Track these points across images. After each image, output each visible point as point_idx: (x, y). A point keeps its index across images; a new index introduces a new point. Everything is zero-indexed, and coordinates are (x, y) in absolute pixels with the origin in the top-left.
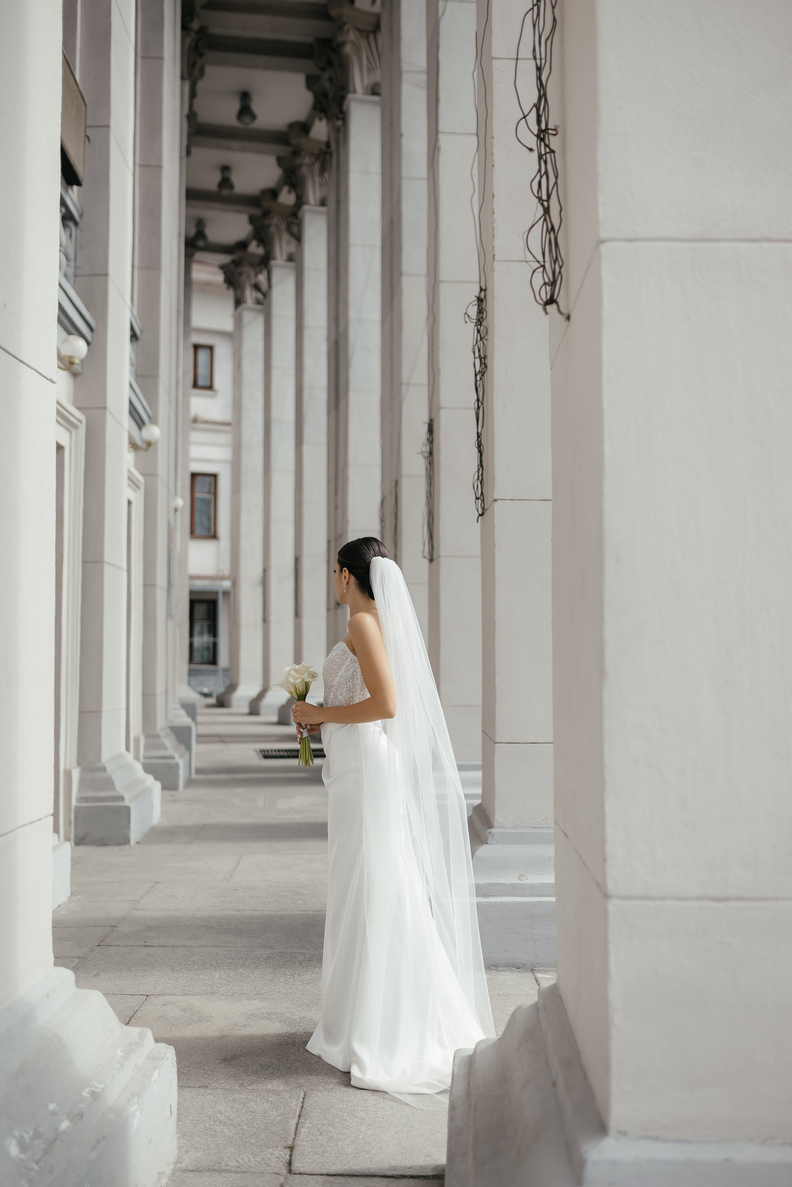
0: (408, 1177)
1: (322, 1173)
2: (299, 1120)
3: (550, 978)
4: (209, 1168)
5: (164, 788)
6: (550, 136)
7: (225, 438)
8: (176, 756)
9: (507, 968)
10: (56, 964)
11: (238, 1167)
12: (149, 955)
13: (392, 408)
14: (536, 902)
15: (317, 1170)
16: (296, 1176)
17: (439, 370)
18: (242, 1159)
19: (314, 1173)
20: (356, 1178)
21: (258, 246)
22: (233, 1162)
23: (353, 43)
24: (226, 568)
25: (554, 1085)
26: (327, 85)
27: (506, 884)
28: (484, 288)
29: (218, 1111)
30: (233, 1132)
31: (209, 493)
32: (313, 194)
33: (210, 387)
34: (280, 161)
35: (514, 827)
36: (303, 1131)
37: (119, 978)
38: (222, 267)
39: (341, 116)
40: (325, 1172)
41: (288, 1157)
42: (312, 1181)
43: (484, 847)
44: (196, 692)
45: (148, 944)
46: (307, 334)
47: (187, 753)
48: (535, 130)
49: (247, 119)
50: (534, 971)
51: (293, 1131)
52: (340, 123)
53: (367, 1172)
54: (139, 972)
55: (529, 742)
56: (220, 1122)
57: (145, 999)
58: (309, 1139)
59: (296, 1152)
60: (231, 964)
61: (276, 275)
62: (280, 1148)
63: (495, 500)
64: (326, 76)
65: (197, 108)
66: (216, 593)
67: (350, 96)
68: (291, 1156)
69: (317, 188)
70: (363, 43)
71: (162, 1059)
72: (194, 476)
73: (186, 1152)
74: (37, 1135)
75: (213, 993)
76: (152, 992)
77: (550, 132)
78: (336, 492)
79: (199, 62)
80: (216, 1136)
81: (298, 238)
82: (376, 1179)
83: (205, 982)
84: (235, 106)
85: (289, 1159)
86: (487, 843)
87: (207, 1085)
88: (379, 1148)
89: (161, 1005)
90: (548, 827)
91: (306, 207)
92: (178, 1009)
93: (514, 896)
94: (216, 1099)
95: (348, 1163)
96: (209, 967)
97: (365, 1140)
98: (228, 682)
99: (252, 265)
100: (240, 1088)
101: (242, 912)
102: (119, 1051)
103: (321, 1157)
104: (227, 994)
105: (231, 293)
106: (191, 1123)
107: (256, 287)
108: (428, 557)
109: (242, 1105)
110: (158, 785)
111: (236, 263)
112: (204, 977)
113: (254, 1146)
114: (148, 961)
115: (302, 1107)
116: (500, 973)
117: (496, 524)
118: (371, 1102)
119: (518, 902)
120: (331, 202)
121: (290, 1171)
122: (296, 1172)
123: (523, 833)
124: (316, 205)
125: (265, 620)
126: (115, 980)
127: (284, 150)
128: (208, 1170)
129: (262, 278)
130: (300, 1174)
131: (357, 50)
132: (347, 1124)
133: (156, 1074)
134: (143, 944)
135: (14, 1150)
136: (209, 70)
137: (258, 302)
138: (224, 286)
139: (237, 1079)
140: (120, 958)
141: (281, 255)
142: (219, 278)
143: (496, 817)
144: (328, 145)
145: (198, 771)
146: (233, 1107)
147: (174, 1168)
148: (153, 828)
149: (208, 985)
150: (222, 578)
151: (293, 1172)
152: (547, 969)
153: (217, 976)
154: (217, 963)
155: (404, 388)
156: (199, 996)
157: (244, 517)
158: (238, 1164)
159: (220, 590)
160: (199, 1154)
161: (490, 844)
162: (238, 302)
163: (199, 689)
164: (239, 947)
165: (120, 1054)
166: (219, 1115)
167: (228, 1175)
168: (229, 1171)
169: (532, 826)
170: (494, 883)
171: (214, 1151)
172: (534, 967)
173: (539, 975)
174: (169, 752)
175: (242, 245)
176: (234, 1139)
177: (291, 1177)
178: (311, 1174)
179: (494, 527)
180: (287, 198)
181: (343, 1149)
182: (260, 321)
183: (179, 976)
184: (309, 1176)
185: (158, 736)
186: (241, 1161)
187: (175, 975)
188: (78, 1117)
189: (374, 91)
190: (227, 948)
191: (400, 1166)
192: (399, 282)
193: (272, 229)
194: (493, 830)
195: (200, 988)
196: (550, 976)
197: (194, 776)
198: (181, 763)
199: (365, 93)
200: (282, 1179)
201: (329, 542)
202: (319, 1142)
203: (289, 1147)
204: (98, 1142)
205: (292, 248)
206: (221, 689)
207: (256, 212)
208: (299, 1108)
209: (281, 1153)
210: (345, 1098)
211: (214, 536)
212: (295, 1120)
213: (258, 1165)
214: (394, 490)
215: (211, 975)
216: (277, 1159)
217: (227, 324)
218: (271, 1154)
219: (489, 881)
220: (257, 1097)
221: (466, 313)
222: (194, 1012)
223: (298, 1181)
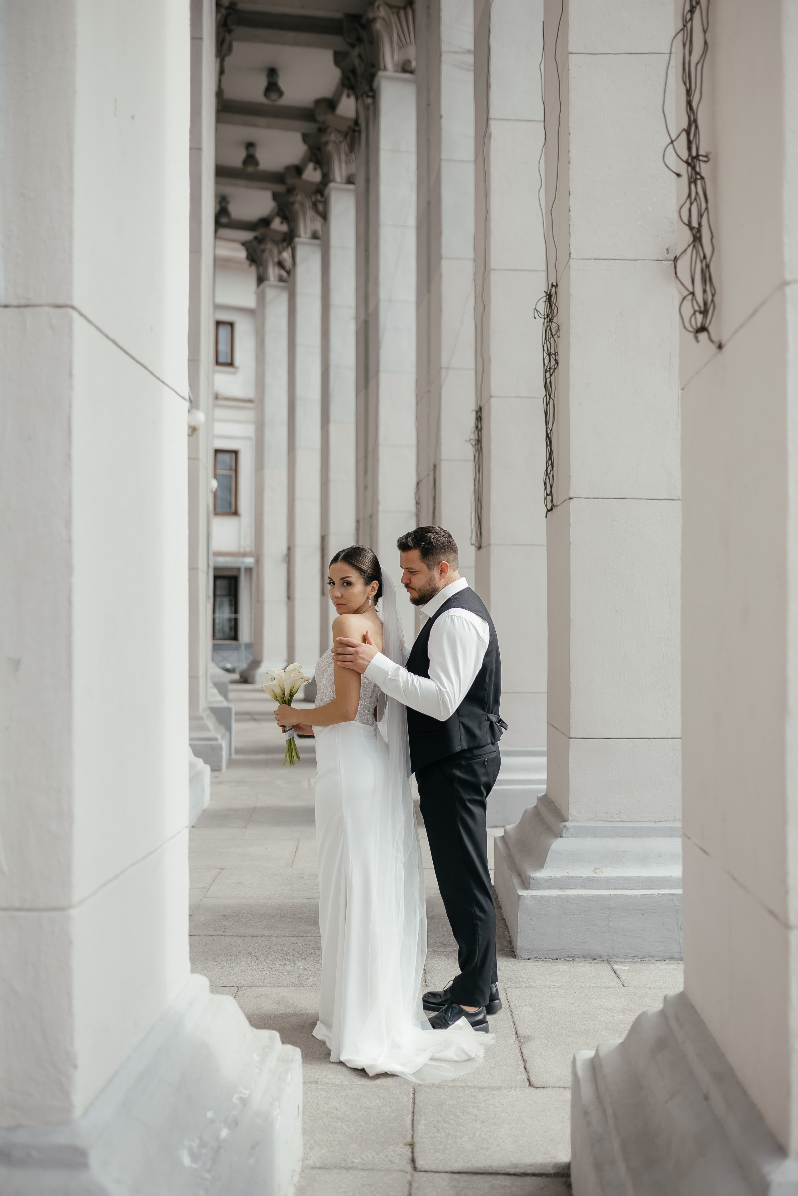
0: (531, 1175)
1: (446, 1171)
2: (413, 1116)
3: (628, 969)
4: (336, 1166)
5: (213, 770)
6: (702, 163)
7: (248, 415)
8: (219, 737)
9: (584, 959)
10: (193, 971)
11: (364, 1164)
12: (231, 945)
13: (429, 392)
14: (613, 895)
15: (440, 1168)
16: (422, 1173)
17: (490, 358)
18: (366, 1156)
19: (439, 1170)
20: (480, 1176)
21: (282, 223)
22: (357, 1159)
23: (383, 19)
24: (247, 543)
25: (706, 1098)
26: (356, 62)
27: (583, 877)
28: (555, 284)
29: (333, 1107)
30: (352, 1129)
31: (231, 470)
32: (339, 171)
33: (231, 364)
34: (305, 138)
35: (587, 821)
36: (420, 1127)
37: (207, 969)
38: (244, 244)
39: (371, 94)
40: (449, 1169)
41: (410, 1154)
42: (438, 1179)
43: (559, 840)
44: (219, 667)
45: (228, 934)
46: (333, 312)
47: (228, 734)
48: (685, 155)
49: (274, 96)
50: (610, 962)
51: (410, 1128)
52: (369, 101)
53: (490, 1170)
54: (225, 963)
55: (603, 737)
56: (338, 1118)
57: (236, 990)
58: (427, 1136)
59: (417, 1149)
60: (313, 955)
61: (301, 252)
62: (401, 1145)
63: (570, 499)
64: (355, 52)
65: (224, 86)
66: (239, 569)
67: (381, 73)
68: (412, 1152)
69: (343, 165)
70: (394, 19)
71: (292, 1061)
72: (217, 451)
73: (311, 1149)
74: (203, 1144)
75: (301, 985)
76: (242, 983)
77: (701, 158)
78: (366, 473)
79: (228, 38)
80: (336, 1133)
81: (324, 216)
82: (499, 1176)
83: (292, 973)
84: (262, 82)
85: (411, 1156)
86: (561, 837)
87: (317, 1080)
88: (497, 1146)
89: (254, 997)
90: (621, 821)
91: (332, 185)
92: (271, 1001)
93: (590, 889)
94: (329, 1095)
95: (470, 1160)
96: (292, 957)
97: (482, 1137)
98: (251, 658)
99: (274, 242)
100: (349, 1084)
101: (312, 900)
102: (255, 1055)
103: (442, 1155)
104: (315, 986)
105: (253, 269)
106: (309, 1119)
107: (280, 264)
108: (477, 545)
109: (355, 1101)
110: (208, 768)
111: (259, 240)
112: (289, 968)
113: (375, 1143)
114: (231, 951)
115: (414, 1103)
116: (577, 964)
117: (571, 522)
118: (480, 1098)
119: (595, 895)
120: (360, 179)
121: (415, 1169)
122: (422, 1170)
123: (597, 826)
124: (342, 183)
125: (290, 597)
126: (203, 971)
127: (310, 127)
128: (335, 1167)
129: (286, 255)
130: (425, 1171)
131: (388, 26)
132: (462, 1121)
133: (289, 1076)
134: (222, 933)
135: (186, 1160)
136: (236, 45)
137: (281, 279)
138: (247, 263)
139: (345, 1074)
140: (203, 948)
141: (306, 233)
142: (242, 254)
143: (570, 811)
144: (356, 122)
145: (238, 751)
146: (347, 1103)
147: (302, 1165)
148: (204, 810)
149: (295, 977)
150: (245, 555)
151: (418, 1170)
152: (623, 960)
153: (302, 967)
154: (299, 953)
155: (443, 372)
156: (289, 988)
157: (268, 495)
158: (363, 1162)
159: (243, 567)
160: (324, 1151)
161: (564, 838)
162: (261, 280)
163: (222, 664)
164: (317, 937)
165: (257, 1058)
166: (335, 1111)
167: (356, 1172)
168: (356, 1168)
169: (605, 820)
170: (570, 877)
171: (337, 1148)
172: (610, 958)
173: (616, 967)
174: (212, 734)
175: (265, 222)
176: (354, 1136)
177: (416, 1174)
178: (436, 1171)
179: (569, 525)
180: (312, 174)
181: (462, 1146)
182: (284, 297)
183: (265, 967)
184: (434, 1174)
185: (201, 718)
186: (365, 1159)
187: (260, 966)
188: (234, 1124)
189: (405, 68)
190: (306, 938)
191: (521, 1164)
192: (439, 265)
193: (297, 206)
194: (567, 824)
195: (288, 979)
196: (627, 968)
197: (234, 756)
198: (224, 744)
199: (396, 71)
200: (409, 1177)
201: (358, 522)
202: (438, 1139)
203: (409, 1145)
204: (253, 1148)
205: (318, 225)
206: (244, 666)
207: (280, 188)
208: (411, 1105)
209: (403, 1150)
210: (454, 1094)
211: (235, 513)
212: (410, 1116)
213: (383, 1162)
214: (432, 473)
215: (296, 966)
216: (399, 1156)
217: (250, 302)
218: (393, 1151)
219: (566, 875)
220: (368, 1093)
221: (536, 309)
222: (288, 1005)
223: (425, 1178)
